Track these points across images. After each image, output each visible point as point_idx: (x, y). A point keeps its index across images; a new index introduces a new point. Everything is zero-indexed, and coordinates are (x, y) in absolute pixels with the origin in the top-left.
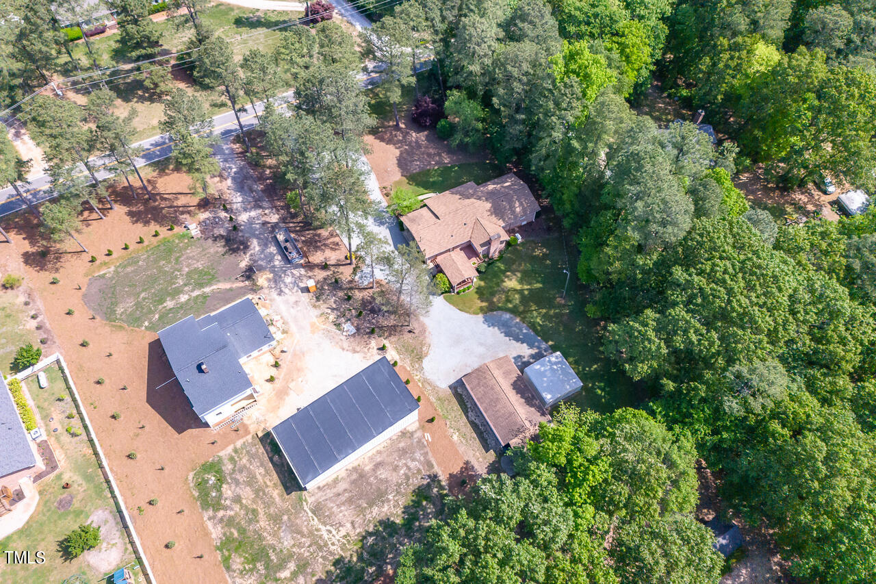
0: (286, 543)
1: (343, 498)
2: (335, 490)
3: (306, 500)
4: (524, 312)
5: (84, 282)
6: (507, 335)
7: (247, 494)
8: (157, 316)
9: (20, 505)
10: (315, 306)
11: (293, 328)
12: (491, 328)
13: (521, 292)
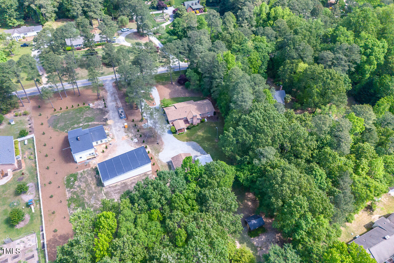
0: (92, 202)
1: (117, 191)
2: (115, 189)
3: (103, 190)
4: (202, 143)
5: (50, 116)
6: (193, 149)
7: (83, 185)
9: (6, 178)
10: (126, 132)
11: (116, 138)
12: (188, 146)
13: (202, 136)
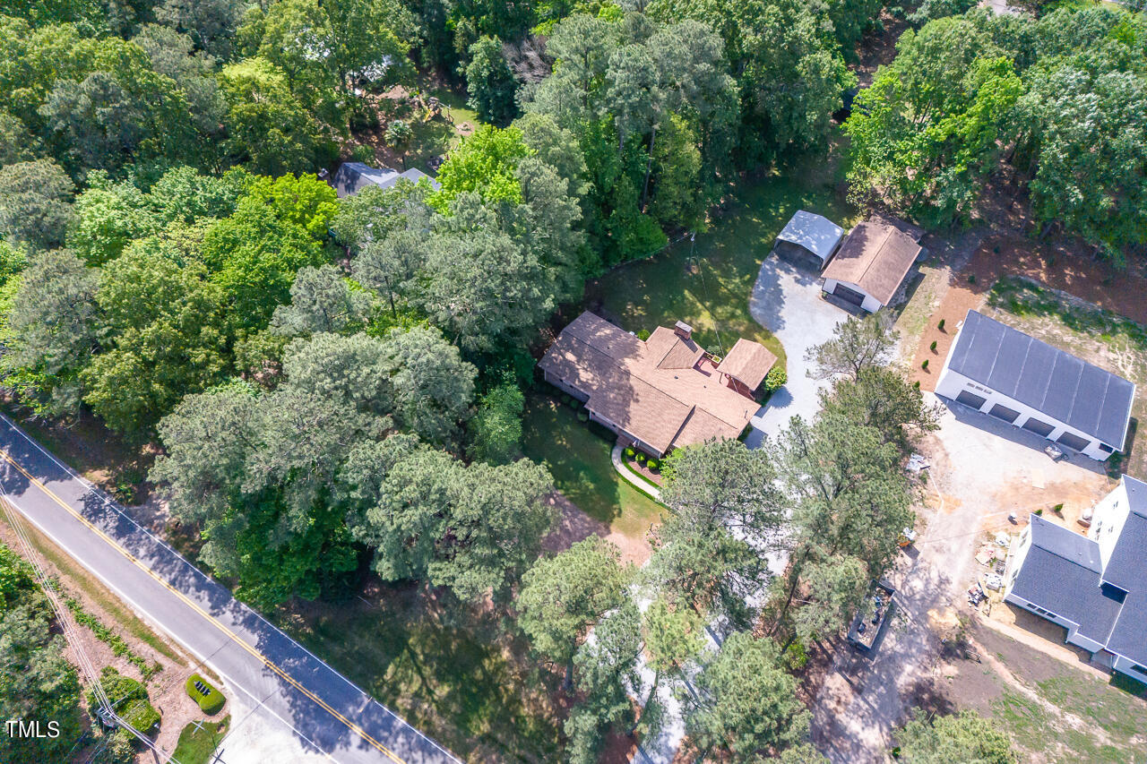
4: (736, 296)
6: (780, 302)
8: (1134, 740)
10: (923, 523)
12: (785, 319)
13: (712, 310)
